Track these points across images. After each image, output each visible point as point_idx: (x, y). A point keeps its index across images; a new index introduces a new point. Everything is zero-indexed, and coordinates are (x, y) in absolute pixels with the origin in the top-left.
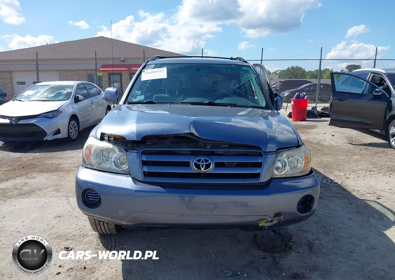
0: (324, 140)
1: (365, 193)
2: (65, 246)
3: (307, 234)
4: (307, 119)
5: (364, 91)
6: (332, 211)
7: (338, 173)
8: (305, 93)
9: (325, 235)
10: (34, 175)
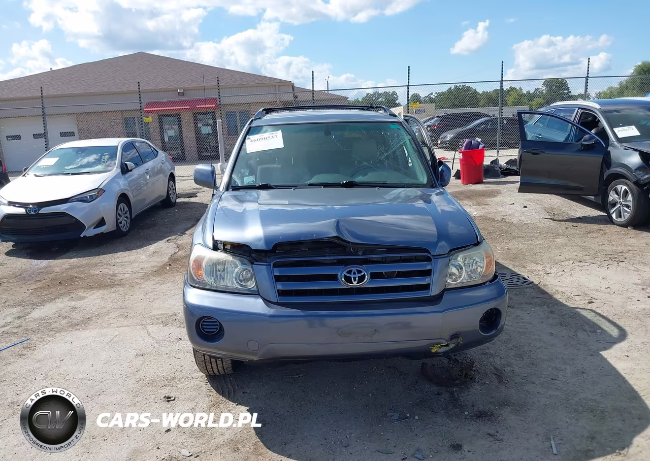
0: (513, 215)
1: (572, 295)
2: (165, 395)
3: (494, 358)
4: (484, 181)
5: (569, 136)
6: (526, 324)
7: (533, 267)
8: (479, 140)
9: (518, 359)
10: (80, 294)
